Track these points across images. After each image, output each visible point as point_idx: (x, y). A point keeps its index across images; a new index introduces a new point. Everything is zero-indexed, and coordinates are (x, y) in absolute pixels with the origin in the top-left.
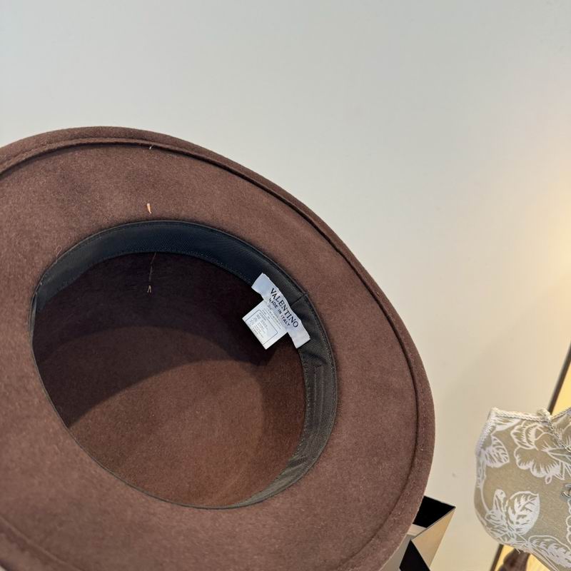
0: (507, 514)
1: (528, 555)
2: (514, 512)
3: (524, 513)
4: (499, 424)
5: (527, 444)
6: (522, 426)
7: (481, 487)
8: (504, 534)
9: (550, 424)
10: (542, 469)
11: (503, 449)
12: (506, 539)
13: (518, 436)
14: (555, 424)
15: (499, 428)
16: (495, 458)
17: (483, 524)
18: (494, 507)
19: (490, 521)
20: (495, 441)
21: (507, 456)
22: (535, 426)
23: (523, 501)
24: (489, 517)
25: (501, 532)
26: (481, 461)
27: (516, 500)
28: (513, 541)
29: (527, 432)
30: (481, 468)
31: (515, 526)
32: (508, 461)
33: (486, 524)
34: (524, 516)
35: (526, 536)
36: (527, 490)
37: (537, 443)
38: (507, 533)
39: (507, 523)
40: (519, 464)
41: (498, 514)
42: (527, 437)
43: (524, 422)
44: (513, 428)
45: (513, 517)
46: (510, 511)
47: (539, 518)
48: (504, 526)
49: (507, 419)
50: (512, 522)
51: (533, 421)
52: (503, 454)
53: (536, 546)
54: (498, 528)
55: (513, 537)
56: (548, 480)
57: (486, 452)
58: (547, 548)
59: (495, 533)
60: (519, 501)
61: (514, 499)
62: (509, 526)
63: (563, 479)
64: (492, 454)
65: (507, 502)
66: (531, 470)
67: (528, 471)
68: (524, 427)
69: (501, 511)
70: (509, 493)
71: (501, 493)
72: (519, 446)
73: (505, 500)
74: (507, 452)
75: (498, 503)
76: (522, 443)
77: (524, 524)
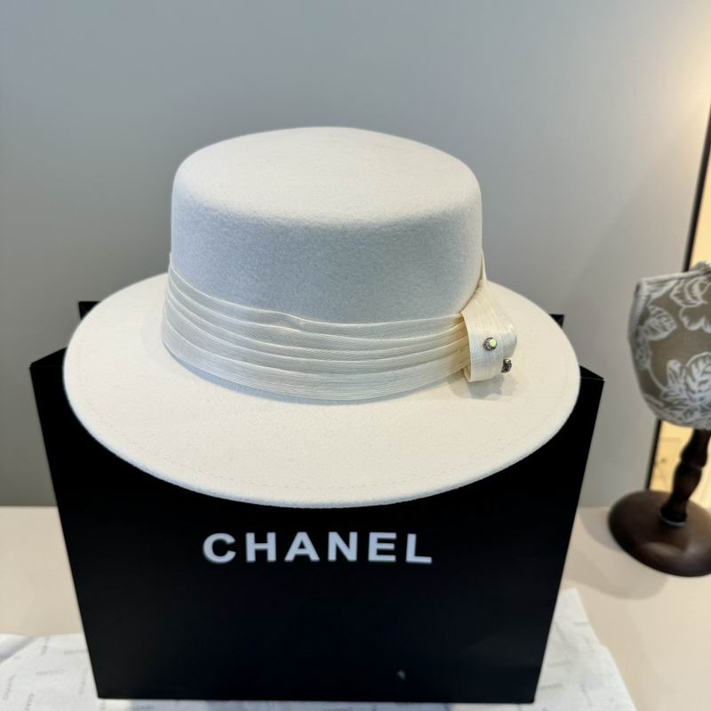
0: (687, 385)
2: (694, 380)
3: (705, 378)
4: (654, 291)
5: (693, 302)
6: (681, 285)
7: (648, 365)
8: (685, 408)
11: (666, 316)
12: (688, 415)
13: (681, 295)
15: (655, 295)
16: (659, 330)
17: (658, 406)
18: (670, 381)
19: (668, 399)
20: (655, 310)
21: (673, 321)
22: (697, 281)
23: (702, 365)
24: (666, 395)
25: (682, 407)
26: (640, 340)
27: (693, 366)
29: (690, 289)
30: (642, 348)
31: (698, 396)
32: (675, 327)
33: (661, 404)
34: (705, 382)
36: (703, 351)
37: (705, 297)
38: (689, 407)
39: (688, 395)
40: (689, 325)
41: (675, 388)
42: (691, 293)
43: (682, 281)
44: (671, 290)
45: (694, 386)
46: (689, 380)
48: (685, 399)
49: (662, 283)
50: (693, 392)
52: (669, 320)
54: (678, 404)
55: (696, 409)
57: (645, 327)
59: (676, 412)
60: (697, 366)
61: (690, 366)
62: (691, 399)
64: (653, 325)
65: (684, 372)
66: (703, 327)
67: (701, 330)
68: (684, 286)
69: (679, 383)
70: (684, 361)
71: (675, 364)
72: (684, 307)
73: (681, 369)
74: (671, 318)
75: (673, 375)
76: (686, 303)
77: (706, 391)
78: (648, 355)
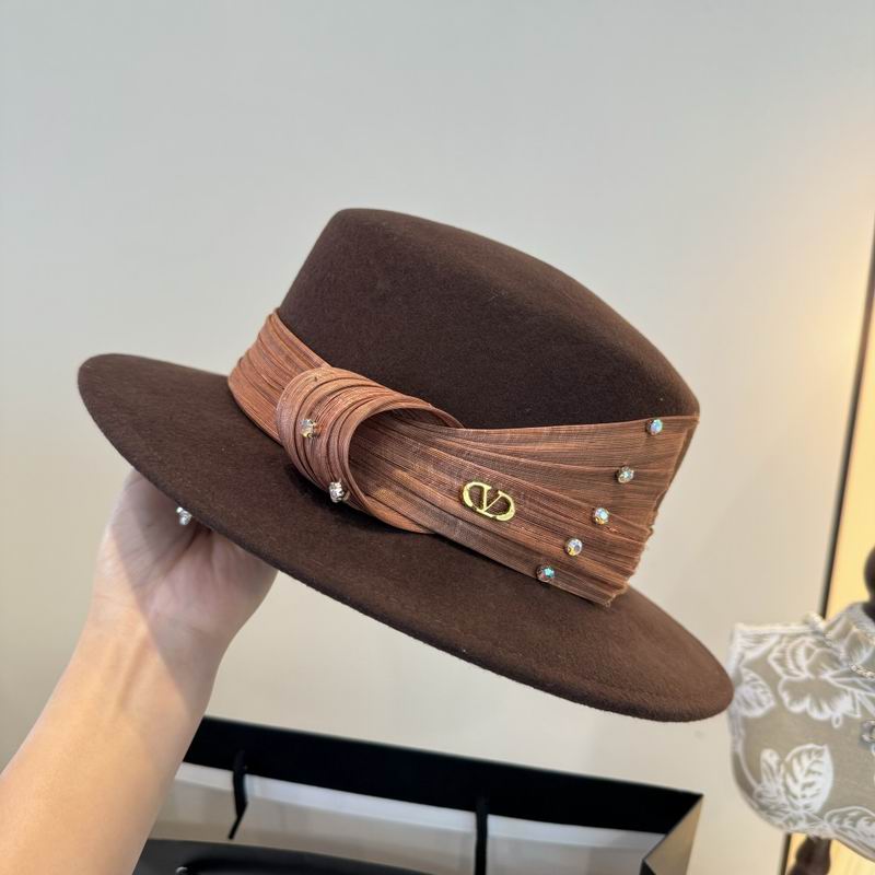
0: (786, 786)
1: (829, 842)
2: (796, 781)
3: (810, 779)
4: (750, 648)
5: (796, 672)
6: (782, 645)
7: (740, 749)
8: (786, 817)
9: (824, 635)
10: (825, 706)
11: (762, 687)
12: (791, 824)
13: (781, 661)
14: (831, 634)
15: (751, 655)
16: (754, 704)
17: (752, 807)
18: (764, 778)
19: (763, 801)
20: (749, 675)
21: (770, 695)
22: (803, 642)
23: (806, 762)
24: (760, 796)
25: (782, 814)
27: (795, 762)
28: (803, 825)
29: (794, 654)
31: (801, 803)
32: (772, 704)
33: (756, 806)
34: (810, 785)
35: (821, 815)
36: (808, 742)
37: (814, 669)
38: (791, 815)
39: (788, 799)
40: (791, 704)
41: (771, 788)
42: (794, 660)
43: (785, 639)
44: (770, 651)
45: (796, 789)
46: (789, 781)
47: (835, 782)
48: (784, 805)
49: (759, 639)
50: (795, 797)
51: (798, 636)
52: (765, 693)
53: (837, 826)
54: (777, 809)
55: (801, 819)
56: (837, 721)
58: (854, 825)
59: (774, 818)
60: (800, 762)
61: (792, 760)
62: (793, 806)
63: (858, 716)
64: (747, 696)
65: (783, 770)
66: (808, 710)
67: (805, 714)
68: (786, 647)
69: (776, 782)
70: (782, 753)
71: (771, 755)
72: (785, 677)
73: (779, 764)
74: (768, 690)
75: (768, 771)
76: (788, 673)
77: (813, 796)
78: (740, 735)
